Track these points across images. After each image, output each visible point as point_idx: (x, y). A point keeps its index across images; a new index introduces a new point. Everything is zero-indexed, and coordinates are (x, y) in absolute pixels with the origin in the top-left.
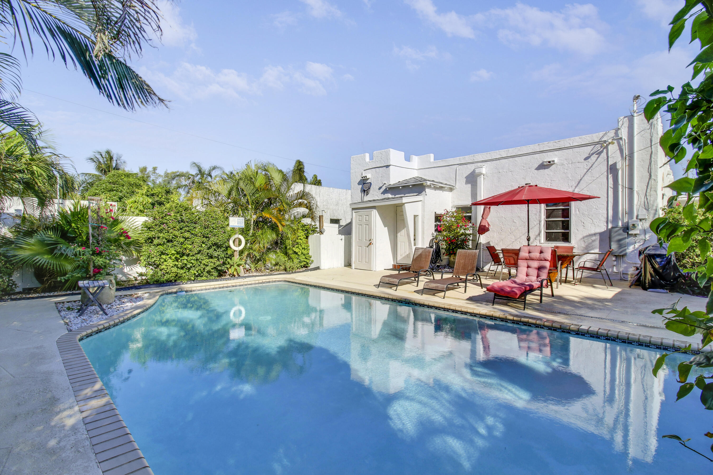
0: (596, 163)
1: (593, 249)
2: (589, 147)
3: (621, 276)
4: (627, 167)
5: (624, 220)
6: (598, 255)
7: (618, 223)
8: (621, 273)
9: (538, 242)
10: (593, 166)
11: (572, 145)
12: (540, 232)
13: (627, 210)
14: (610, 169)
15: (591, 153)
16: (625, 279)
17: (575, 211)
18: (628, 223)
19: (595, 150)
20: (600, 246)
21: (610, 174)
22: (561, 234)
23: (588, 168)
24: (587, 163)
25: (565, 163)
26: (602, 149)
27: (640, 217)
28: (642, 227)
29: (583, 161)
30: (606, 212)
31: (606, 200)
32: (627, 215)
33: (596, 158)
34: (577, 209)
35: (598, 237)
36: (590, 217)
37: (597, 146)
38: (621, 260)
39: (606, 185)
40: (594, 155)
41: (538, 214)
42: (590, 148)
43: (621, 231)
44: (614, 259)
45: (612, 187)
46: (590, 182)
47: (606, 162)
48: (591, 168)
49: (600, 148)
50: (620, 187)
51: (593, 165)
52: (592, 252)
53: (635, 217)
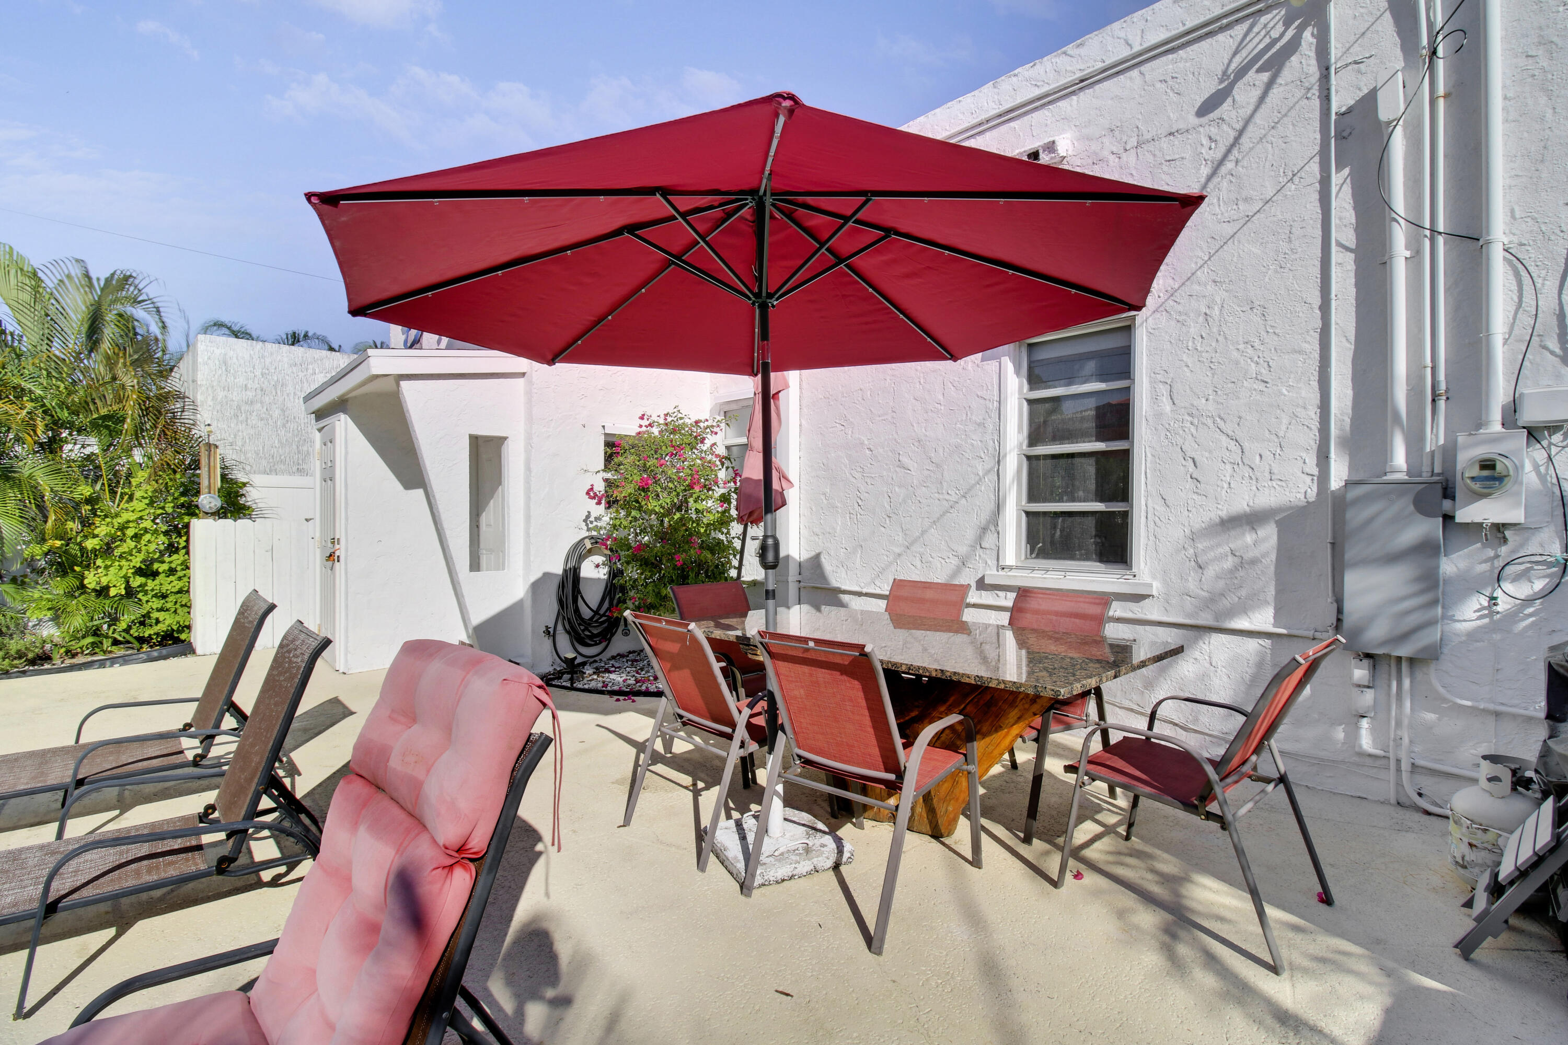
0: (1258, 119)
1: (1243, 609)
2: (1221, 37)
3: (1399, 784)
4: (1441, 103)
5: (1422, 438)
6: (1267, 642)
7: (1385, 452)
8: (1405, 766)
9: (992, 562)
10: (1244, 140)
11: (1137, 48)
12: (999, 507)
13: (1442, 377)
14: (1340, 137)
15: (1233, 66)
16: (1423, 803)
17: (1155, 399)
18: (1449, 452)
19: (1256, 44)
20: (1279, 592)
21: (1339, 168)
22: (1091, 522)
23: (1219, 155)
24: (1214, 130)
25: (1106, 153)
26: (1290, 33)
27: (1531, 414)
28: (1542, 478)
29: (1193, 120)
30: (1313, 395)
31: (1319, 324)
32: (1442, 404)
33: (1257, 92)
34: (1164, 390)
35: (1269, 534)
36: (1228, 428)
37: (1264, 19)
38: (1407, 683)
39: (1318, 233)
40: (1252, 73)
41: (990, 426)
42: (1225, 42)
43: (1405, 504)
44: (1360, 673)
45: (1351, 241)
46: (1229, 229)
47: (1316, 103)
48: (1235, 152)
49: (1280, 28)
50: (1400, 237)
51: (1241, 133)
52: (1242, 623)
53: (1496, 416)
